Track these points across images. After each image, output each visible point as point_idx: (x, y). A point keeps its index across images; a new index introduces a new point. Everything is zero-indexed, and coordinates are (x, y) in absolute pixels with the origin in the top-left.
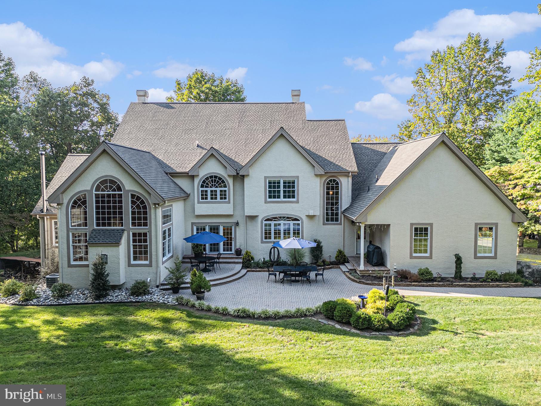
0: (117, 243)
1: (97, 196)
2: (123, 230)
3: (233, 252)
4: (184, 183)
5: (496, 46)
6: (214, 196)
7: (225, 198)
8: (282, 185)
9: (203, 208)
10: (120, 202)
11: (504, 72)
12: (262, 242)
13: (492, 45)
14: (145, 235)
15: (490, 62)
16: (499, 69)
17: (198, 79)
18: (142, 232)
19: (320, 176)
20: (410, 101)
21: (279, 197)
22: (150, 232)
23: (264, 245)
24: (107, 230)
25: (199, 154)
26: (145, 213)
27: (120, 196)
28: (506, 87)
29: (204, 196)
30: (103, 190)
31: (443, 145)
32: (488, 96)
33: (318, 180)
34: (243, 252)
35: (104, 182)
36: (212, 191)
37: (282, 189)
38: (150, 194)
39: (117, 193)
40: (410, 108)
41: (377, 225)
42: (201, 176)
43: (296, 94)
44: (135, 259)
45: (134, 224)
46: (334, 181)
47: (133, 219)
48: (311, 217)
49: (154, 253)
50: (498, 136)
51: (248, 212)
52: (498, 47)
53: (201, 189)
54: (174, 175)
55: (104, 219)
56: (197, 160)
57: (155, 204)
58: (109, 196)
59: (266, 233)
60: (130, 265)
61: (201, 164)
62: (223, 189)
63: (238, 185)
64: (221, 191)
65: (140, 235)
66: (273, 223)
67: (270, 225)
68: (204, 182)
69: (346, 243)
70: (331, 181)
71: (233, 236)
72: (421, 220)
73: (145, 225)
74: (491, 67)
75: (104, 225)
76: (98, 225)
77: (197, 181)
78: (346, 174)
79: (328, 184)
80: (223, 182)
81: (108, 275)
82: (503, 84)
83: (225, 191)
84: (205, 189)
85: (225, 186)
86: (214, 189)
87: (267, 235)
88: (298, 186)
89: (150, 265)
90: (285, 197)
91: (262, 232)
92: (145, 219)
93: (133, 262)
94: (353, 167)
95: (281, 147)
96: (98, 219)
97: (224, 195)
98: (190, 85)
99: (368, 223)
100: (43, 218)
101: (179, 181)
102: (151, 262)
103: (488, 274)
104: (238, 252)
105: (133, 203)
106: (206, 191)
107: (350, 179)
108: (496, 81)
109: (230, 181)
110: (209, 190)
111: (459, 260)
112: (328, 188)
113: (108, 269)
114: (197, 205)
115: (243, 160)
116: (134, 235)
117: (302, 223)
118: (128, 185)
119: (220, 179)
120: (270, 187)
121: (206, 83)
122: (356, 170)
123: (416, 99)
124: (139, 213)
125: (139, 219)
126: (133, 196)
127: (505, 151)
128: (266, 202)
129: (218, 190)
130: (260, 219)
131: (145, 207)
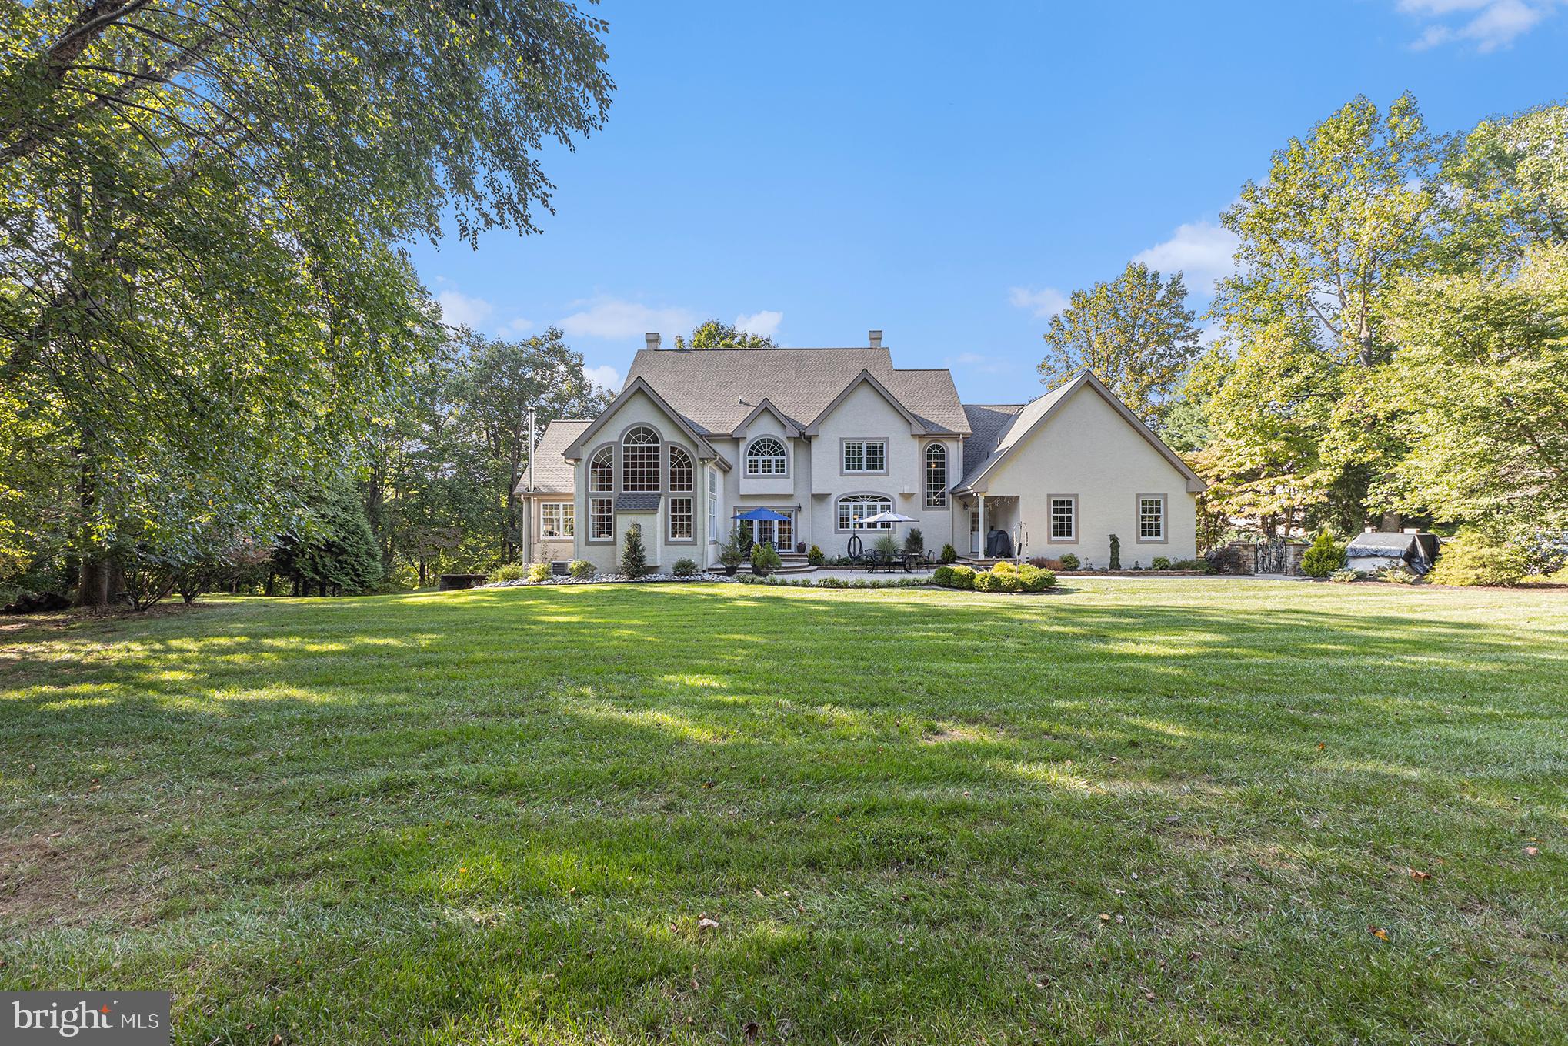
0: (654, 510)
1: (626, 450)
2: (660, 495)
3: (793, 549)
4: (724, 451)
5: (1170, 282)
6: (767, 468)
7: (783, 471)
8: (865, 450)
9: (753, 485)
10: (657, 458)
11: (1187, 319)
12: (837, 532)
13: (1165, 281)
14: (688, 502)
15: (1163, 304)
16: (1177, 316)
17: (710, 332)
18: (684, 497)
19: (921, 437)
20: (1041, 367)
21: (860, 467)
22: (695, 498)
23: (839, 536)
24: (638, 495)
25: (745, 413)
26: (689, 473)
27: (657, 450)
28: (1190, 344)
29: (753, 467)
30: (634, 442)
31: (1090, 388)
32: (1162, 357)
33: (916, 443)
34: (808, 550)
35: (636, 431)
36: (764, 461)
37: (865, 455)
38: (696, 446)
39: (652, 445)
40: (1043, 377)
41: (1002, 497)
42: (748, 439)
43: (876, 336)
44: (674, 534)
45: (673, 488)
46: (939, 447)
47: (673, 480)
48: (907, 496)
49: (699, 527)
50: (1179, 411)
51: (816, 490)
52: (1175, 283)
53: (749, 458)
54: (712, 438)
55: (634, 480)
56: (742, 419)
57: (702, 459)
58: (642, 450)
59: (842, 519)
60: (667, 543)
61: (749, 422)
62: (780, 457)
63: (802, 452)
64: (777, 461)
65: (681, 502)
66: (851, 504)
67: (848, 507)
68: (753, 448)
69: (956, 536)
70: (933, 447)
71: (793, 527)
72: (1062, 490)
73: (689, 488)
74: (1166, 313)
75: (634, 488)
76: (626, 488)
77: (743, 446)
78: (954, 437)
79: (929, 451)
80: (780, 447)
81: (643, 549)
82: (1186, 338)
83: (783, 461)
84: (753, 458)
85: (783, 454)
86: (767, 457)
87: (844, 521)
88: (888, 452)
89: (694, 543)
90: (869, 467)
91: (836, 517)
92: (689, 480)
93: (671, 539)
94: (963, 427)
95: (864, 395)
96: (626, 480)
97: (780, 467)
98: (699, 341)
99: (989, 494)
100: (529, 499)
101: (717, 447)
102: (695, 538)
103: (1156, 561)
104: (801, 548)
105: (673, 458)
106: (756, 461)
107: (961, 444)
108: (1176, 333)
109: (790, 447)
110: (760, 459)
111: (1115, 542)
112: (929, 457)
113: (644, 541)
114: (742, 481)
115: (806, 419)
116: (674, 502)
117: (894, 504)
118: (668, 435)
119: (776, 443)
120: (848, 453)
121: (722, 339)
122: (969, 431)
123: (1051, 363)
124: (681, 473)
125: (681, 480)
126: (673, 450)
127: (1189, 434)
128: (842, 474)
129: (773, 459)
130: (833, 498)
131: (689, 465)
